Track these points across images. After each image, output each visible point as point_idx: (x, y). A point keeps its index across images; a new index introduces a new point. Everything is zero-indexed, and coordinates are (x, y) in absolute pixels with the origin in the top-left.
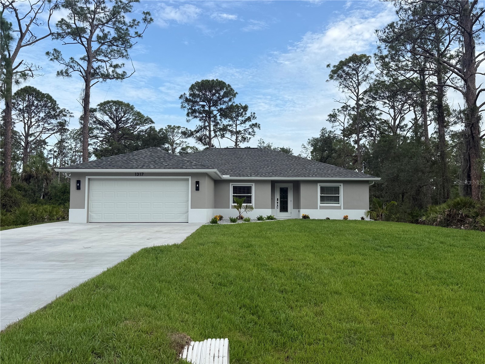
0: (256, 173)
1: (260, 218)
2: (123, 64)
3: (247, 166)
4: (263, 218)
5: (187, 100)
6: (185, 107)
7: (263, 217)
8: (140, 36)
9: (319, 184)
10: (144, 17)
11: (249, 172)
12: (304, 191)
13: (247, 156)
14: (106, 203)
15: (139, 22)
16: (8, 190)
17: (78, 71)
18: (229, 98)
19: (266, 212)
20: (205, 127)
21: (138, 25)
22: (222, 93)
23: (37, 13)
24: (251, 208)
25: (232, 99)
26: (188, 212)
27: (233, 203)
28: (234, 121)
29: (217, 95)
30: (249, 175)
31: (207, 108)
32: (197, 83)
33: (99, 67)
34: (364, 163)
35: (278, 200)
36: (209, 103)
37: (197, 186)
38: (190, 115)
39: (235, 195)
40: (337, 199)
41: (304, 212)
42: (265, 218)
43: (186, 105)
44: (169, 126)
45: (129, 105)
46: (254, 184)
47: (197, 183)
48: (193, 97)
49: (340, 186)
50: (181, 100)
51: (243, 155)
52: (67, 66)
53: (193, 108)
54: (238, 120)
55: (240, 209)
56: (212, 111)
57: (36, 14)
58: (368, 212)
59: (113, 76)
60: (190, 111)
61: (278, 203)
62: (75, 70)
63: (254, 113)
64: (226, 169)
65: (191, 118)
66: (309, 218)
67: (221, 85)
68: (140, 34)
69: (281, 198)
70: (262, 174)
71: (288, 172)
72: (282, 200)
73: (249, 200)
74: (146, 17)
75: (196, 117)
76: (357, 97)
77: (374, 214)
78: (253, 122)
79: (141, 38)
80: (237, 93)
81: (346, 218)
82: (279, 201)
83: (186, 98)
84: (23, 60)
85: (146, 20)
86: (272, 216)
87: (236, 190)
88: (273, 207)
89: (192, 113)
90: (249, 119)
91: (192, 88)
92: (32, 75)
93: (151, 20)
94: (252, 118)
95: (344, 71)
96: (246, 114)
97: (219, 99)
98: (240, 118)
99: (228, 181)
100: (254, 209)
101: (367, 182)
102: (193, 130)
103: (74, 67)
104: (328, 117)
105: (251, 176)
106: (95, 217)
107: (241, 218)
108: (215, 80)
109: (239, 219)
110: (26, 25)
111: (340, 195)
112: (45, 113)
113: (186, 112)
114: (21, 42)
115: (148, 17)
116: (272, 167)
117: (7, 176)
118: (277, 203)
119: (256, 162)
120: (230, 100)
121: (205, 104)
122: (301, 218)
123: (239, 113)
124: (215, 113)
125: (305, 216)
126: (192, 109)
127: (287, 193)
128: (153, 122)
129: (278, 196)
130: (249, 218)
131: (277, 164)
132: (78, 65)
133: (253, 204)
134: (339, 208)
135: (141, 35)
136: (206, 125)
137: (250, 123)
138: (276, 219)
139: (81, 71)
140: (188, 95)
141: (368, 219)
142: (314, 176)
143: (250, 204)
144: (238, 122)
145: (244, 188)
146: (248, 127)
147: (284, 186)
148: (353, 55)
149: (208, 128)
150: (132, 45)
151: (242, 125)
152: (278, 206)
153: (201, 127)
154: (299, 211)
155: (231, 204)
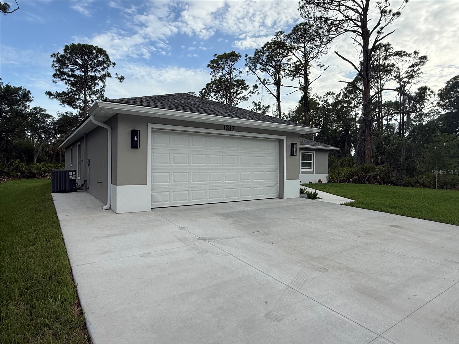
14: (175, 174)
37: (293, 149)
49: (313, 154)
134: (312, 173)
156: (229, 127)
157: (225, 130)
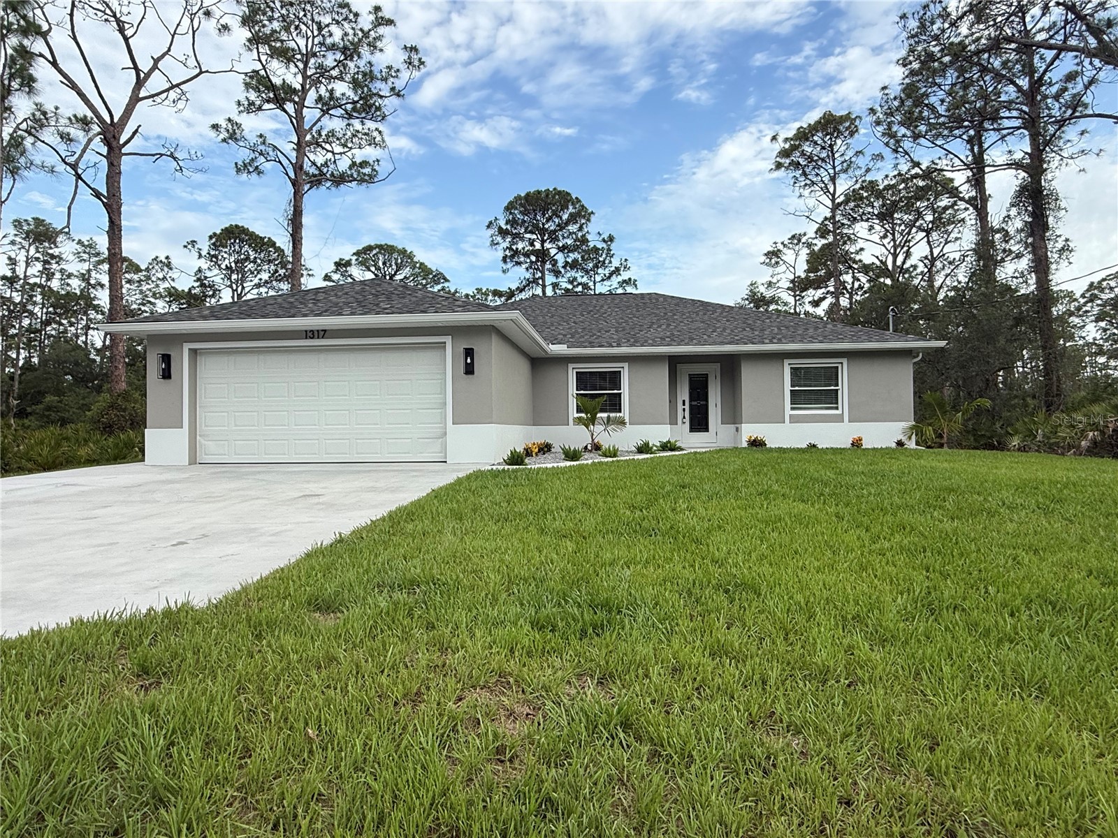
0: (632, 340)
1: (644, 449)
2: (378, 161)
3: (609, 325)
4: (652, 448)
5: (502, 232)
6: (497, 244)
7: (651, 445)
8: (398, 95)
9: (786, 362)
10: (406, 58)
11: (615, 337)
12: (750, 377)
13: (609, 308)
14: (237, 414)
15: (398, 70)
16: (119, 396)
17: (275, 161)
18: (578, 225)
19: (658, 434)
20: (535, 281)
21: (397, 77)
22: (565, 217)
23: (175, 33)
24: (622, 423)
25: (584, 226)
26: (445, 434)
27: (577, 412)
28: (591, 277)
29: (557, 220)
30: (615, 344)
31: (538, 246)
32: (518, 198)
33: (326, 163)
34: (892, 309)
35: (684, 405)
36: (542, 235)
37: (469, 361)
38: (508, 260)
39: (582, 392)
40: (831, 398)
41: (749, 431)
42: (656, 446)
43: (499, 239)
44: (479, 290)
45: (406, 251)
46: (626, 365)
47: (469, 352)
48: (512, 226)
49: (840, 366)
50: (491, 232)
51: (602, 306)
52: (254, 151)
53: (514, 247)
54: (597, 273)
55: (592, 427)
56: (548, 249)
57: (173, 36)
58: (912, 428)
59: (352, 176)
60: (508, 253)
61: (684, 410)
62: (269, 159)
63: (626, 260)
64: (560, 334)
65: (509, 265)
66: (766, 445)
67: (564, 199)
68: (399, 91)
69: (691, 400)
70: (646, 341)
71: (709, 336)
72: (694, 403)
73: (614, 404)
74: (410, 58)
75: (519, 263)
76: (833, 200)
77: (929, 431)
78: (625, 275)
79: (401, 99)
80: (592, 213)
81: (857, 444)
82: (687, 407)
83: (500, 228)
84: (140, 126)
85: (410, 63)
86: (672, 441)
87: (583, 379)
88: (673, 421)
89: (512, 256)
90: (617, 271)
91: (509, 208)
92: (178, 168)
93: (422, 63)
94: (622, 269)
95: (803, 154)
96: (610, 262)
97: (561, 227)
98: (600, 271)
99: (564, 360)
100: (628, 425)
101: (907, 353)
102: (514, 288)
103: (268, 153)
104: (763, 258)
105: (619, 345)
106: (211, 449)
107: (597, 447)
108: (551, 190)
109: (591, 451)
110: (152, 57)
111: (840, 387)
112: (270, 272)
113: (501, 254)
114: (139, 90)
115: (415, 57)
116: (669, 325)
117: (116, 367)
118: (683, 412)
119: (631, 318)
120: (581, 229)
121: (535, 237)
122: (745, 445)
123: (599, 262)
124: (553, 252)
125: (754, 440)
126: (513, 250)
127: (707, 387)
128: (446, 280)
129: (684, 394)
130: (614, 447)
131: (681, 320)
132: (274, 150)
133: (625, 413)
134: (840, 419)
135: (402, 93)
136: (537, 276)
137: (620, 279)
138: (680, 449)
139: (280, 162)
140: (502, 223)
141: (911, 445)
142: (775, 341)
143: (618, 415)
144: (598, 278)
145: (602, 375)
146: (615, 285)
147: (698, 369)
148: (825, 113)
149: (540, 282)
150: (385, 116)
151: (605, 283)
152: (684, 417)
153: (528, 280)
154: (737, 429)
155: (573, 414)
156: (316, 333)
157: (306, 338)
